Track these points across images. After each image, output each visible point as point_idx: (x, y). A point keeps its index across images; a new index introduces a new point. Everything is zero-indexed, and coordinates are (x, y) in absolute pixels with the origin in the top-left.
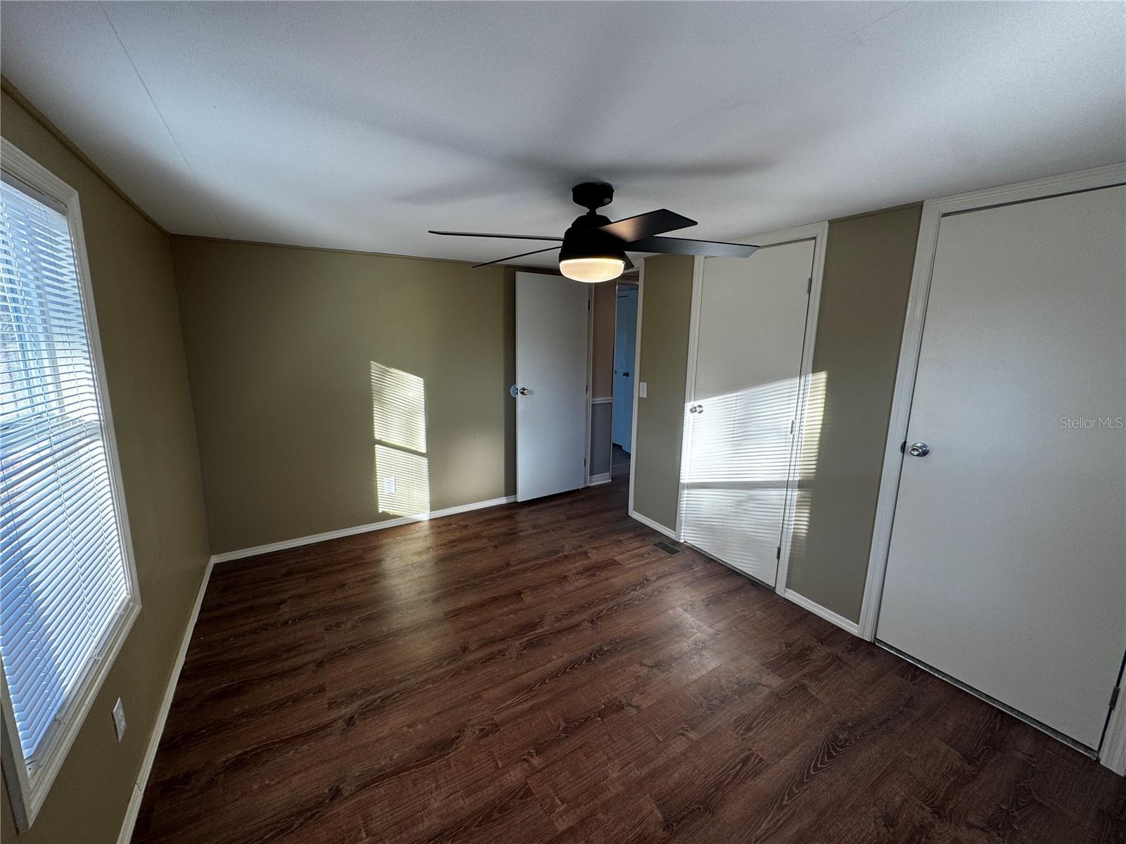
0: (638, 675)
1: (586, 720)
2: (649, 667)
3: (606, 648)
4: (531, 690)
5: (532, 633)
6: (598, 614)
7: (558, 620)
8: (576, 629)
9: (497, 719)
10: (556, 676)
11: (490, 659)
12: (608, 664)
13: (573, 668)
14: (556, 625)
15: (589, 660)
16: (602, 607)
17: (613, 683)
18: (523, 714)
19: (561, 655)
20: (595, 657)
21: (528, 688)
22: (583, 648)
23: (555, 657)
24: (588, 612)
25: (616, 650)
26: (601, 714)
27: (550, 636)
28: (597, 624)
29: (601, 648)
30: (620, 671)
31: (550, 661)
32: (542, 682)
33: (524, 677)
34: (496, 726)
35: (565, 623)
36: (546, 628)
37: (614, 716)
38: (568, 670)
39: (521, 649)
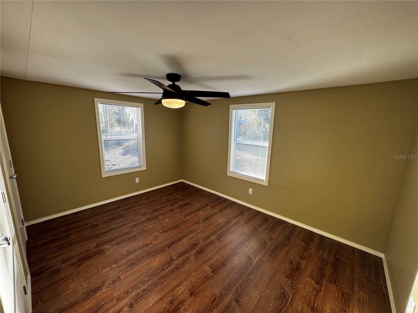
0: (156, 241)
1: (174, 228)
2: (151, 244)
3: (166, 248)
4: (190, 232)
5: (197, 249)
6: (169, 265)
7: (188, 258)
8: (179, 255)
9: (197, 225)
10: (184, 236)
11: (207, 237)
12: (166, 243)
13: (179, 239)
14: (188, 255)
15: (173, 243)
16: (167, 270)
17: (165, 237)
18: (190, 227)
19: (184, 243)
20: (171, 244)
21: (191, 232)
22: (175, 247)
23: (186, 242)
24: (174, 265)
25: (162, 248)
26: (169, 229)
27: (189, 250)
28: (170, 259)
29: (169, 248)
30: (162, 241)
31: (187, 240)
32: (188, 234)
33: (194, 234)
34: (196, 223)
35: (185, 257)
36: (192, 253)
37: (166, 229)
38: (180, 238)
39: (199, 242)
